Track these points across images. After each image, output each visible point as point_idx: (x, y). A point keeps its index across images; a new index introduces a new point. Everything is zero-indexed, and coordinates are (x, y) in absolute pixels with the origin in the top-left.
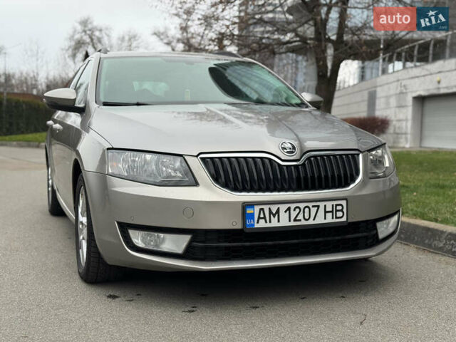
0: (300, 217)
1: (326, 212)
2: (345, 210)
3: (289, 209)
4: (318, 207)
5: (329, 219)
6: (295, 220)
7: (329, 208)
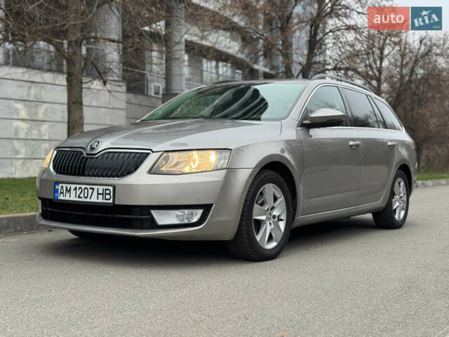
0: (82, 195)
1: (98, 194)
2: (111, 194)
3: (76, 188)
4: (93, 189)
5: (101, 200)
6: (79, 197)
7: (101, 192)
